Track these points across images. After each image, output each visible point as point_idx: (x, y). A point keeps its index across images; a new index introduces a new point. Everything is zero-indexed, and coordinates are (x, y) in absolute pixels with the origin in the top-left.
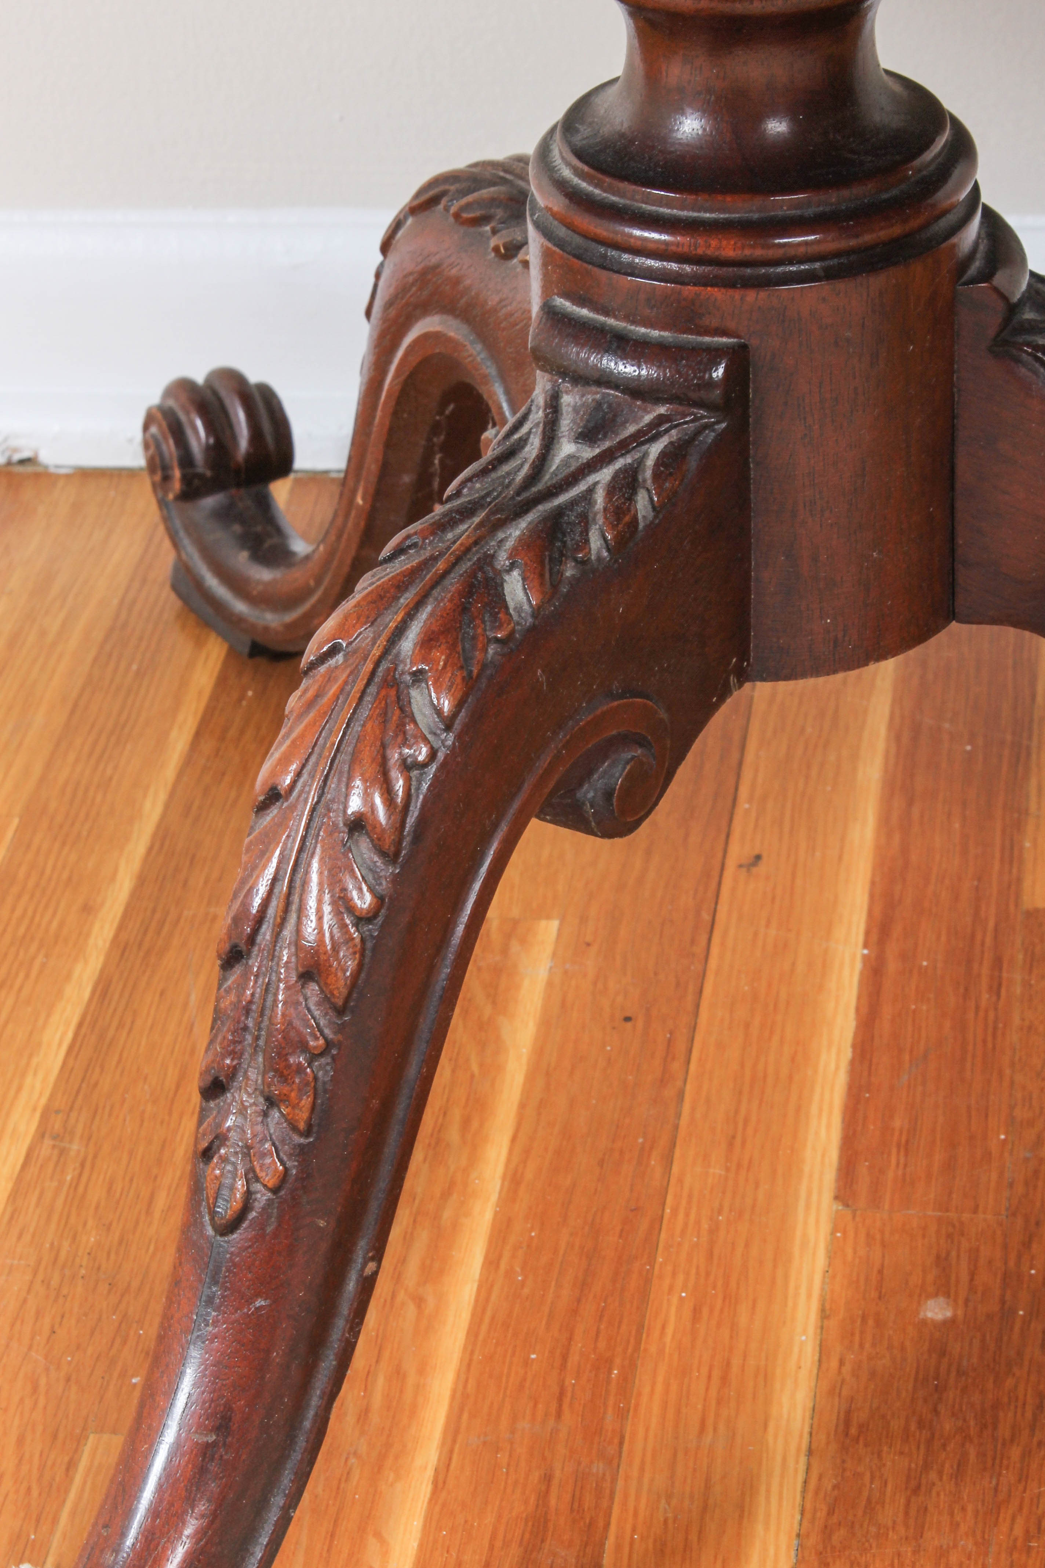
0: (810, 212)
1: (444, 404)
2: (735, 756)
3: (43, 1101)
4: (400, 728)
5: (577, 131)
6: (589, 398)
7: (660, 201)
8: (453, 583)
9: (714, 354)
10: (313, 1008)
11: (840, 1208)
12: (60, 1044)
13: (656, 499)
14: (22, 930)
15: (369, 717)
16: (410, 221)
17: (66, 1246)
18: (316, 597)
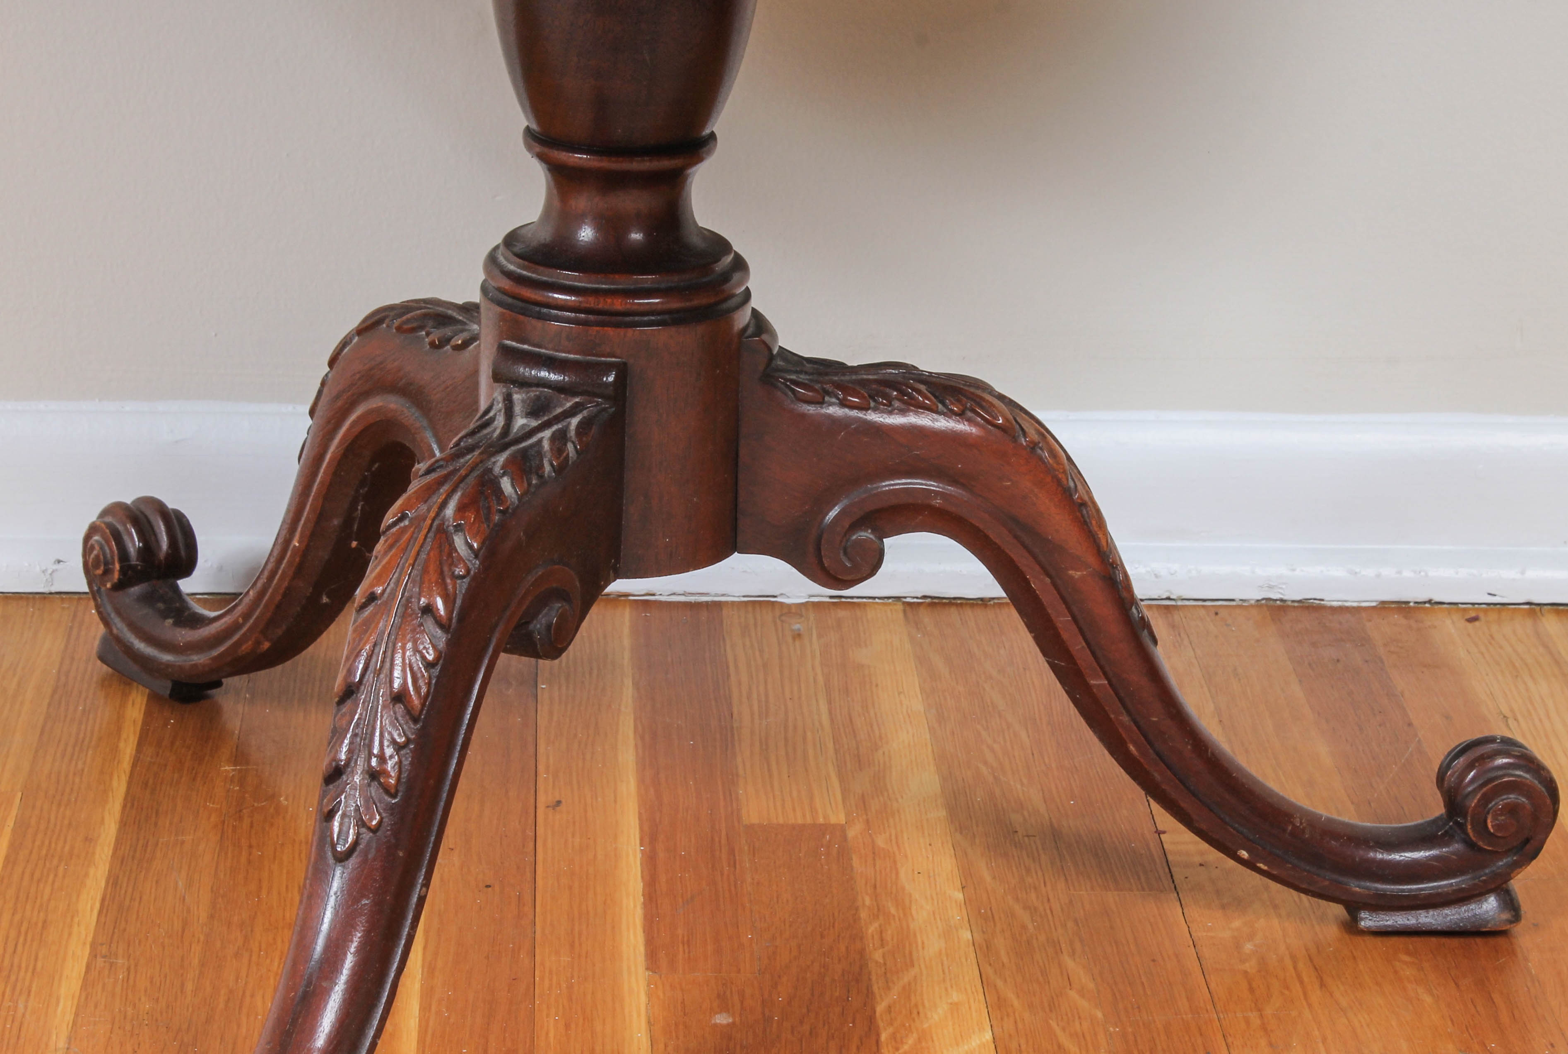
0: (663, 286)
1: (373, 461)
3: (90, 939)
4: (450, 555)
5: (515, 246)
6: (532, 394)
7: (575, 279)
8: (471, 480)
9: (608, 368)
10: (400, 718)
11: (651, 973)
12: (92, 910)
13: (579, 447)
15: (431, 549)
16: (356, 339)
17: (130, 1011)
18: (245, 629)
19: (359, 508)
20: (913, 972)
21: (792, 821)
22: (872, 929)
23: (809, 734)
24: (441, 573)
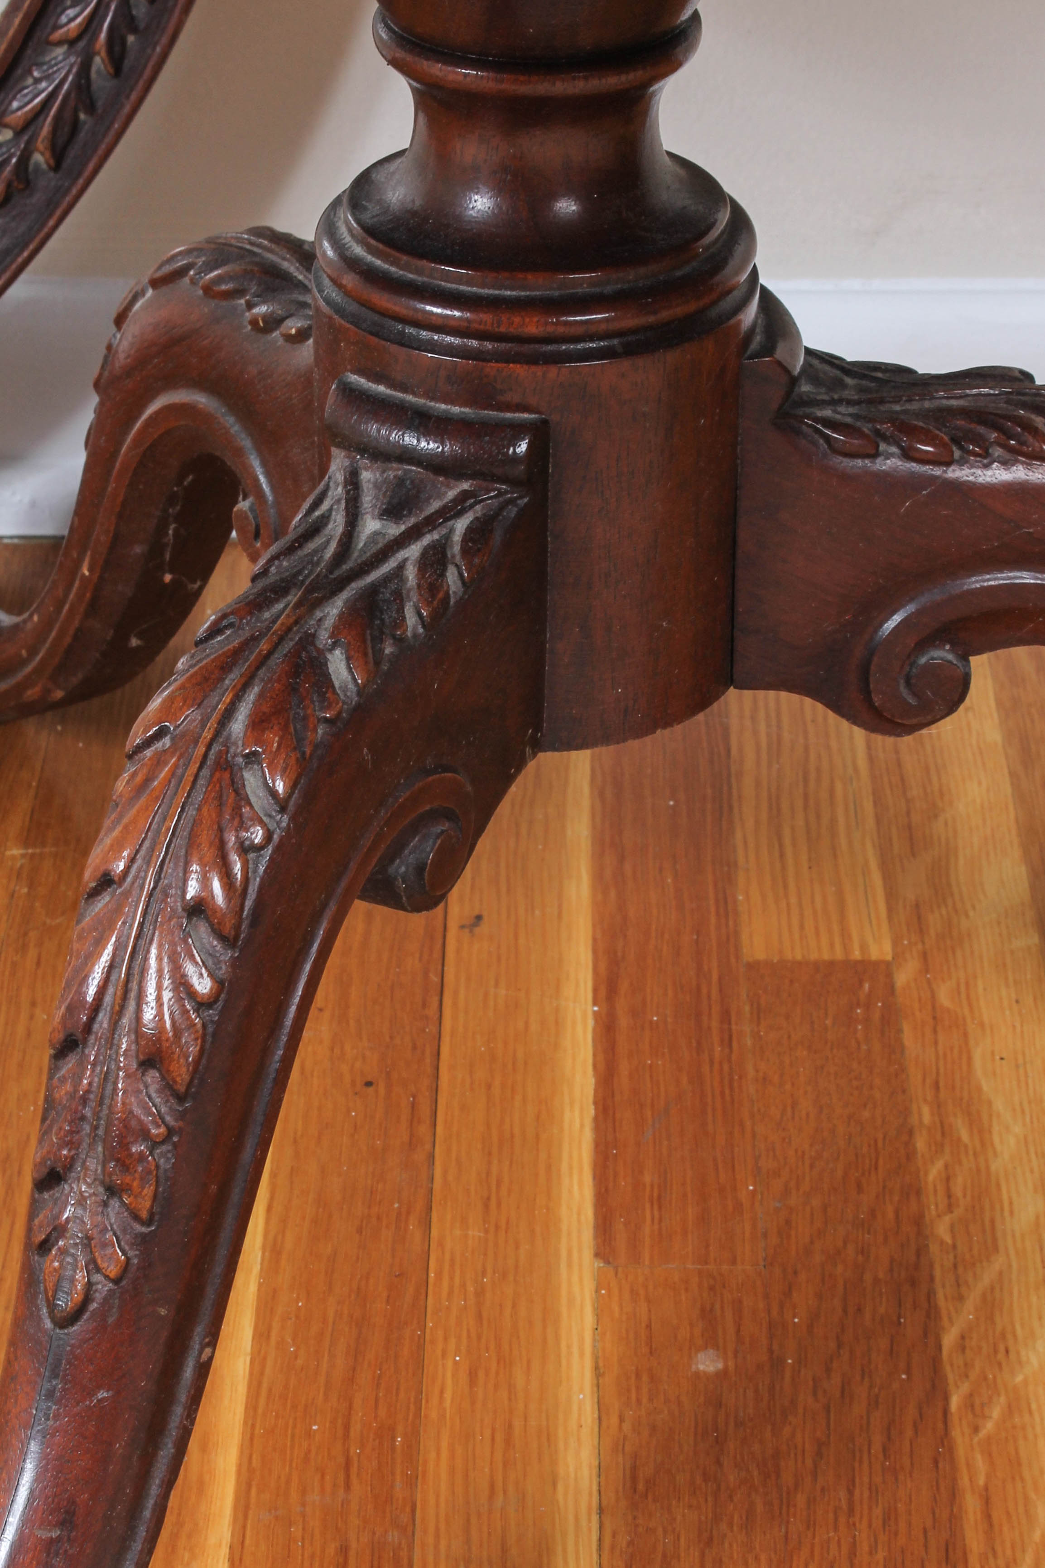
0: (609, 289)
1: (182, 476)
4: (237, 811)
6: (391, 474)
7: (459, 279)
9: (517, 430)
10: (154, 1095)
11: (602, 1265)
13: (466, 575)
15: (205, 801)
16: (150, 293)
19: (171, 532)
20: (999, 1262)
22: (934, 1172)
23: (839, 787)
24: (222, 846)
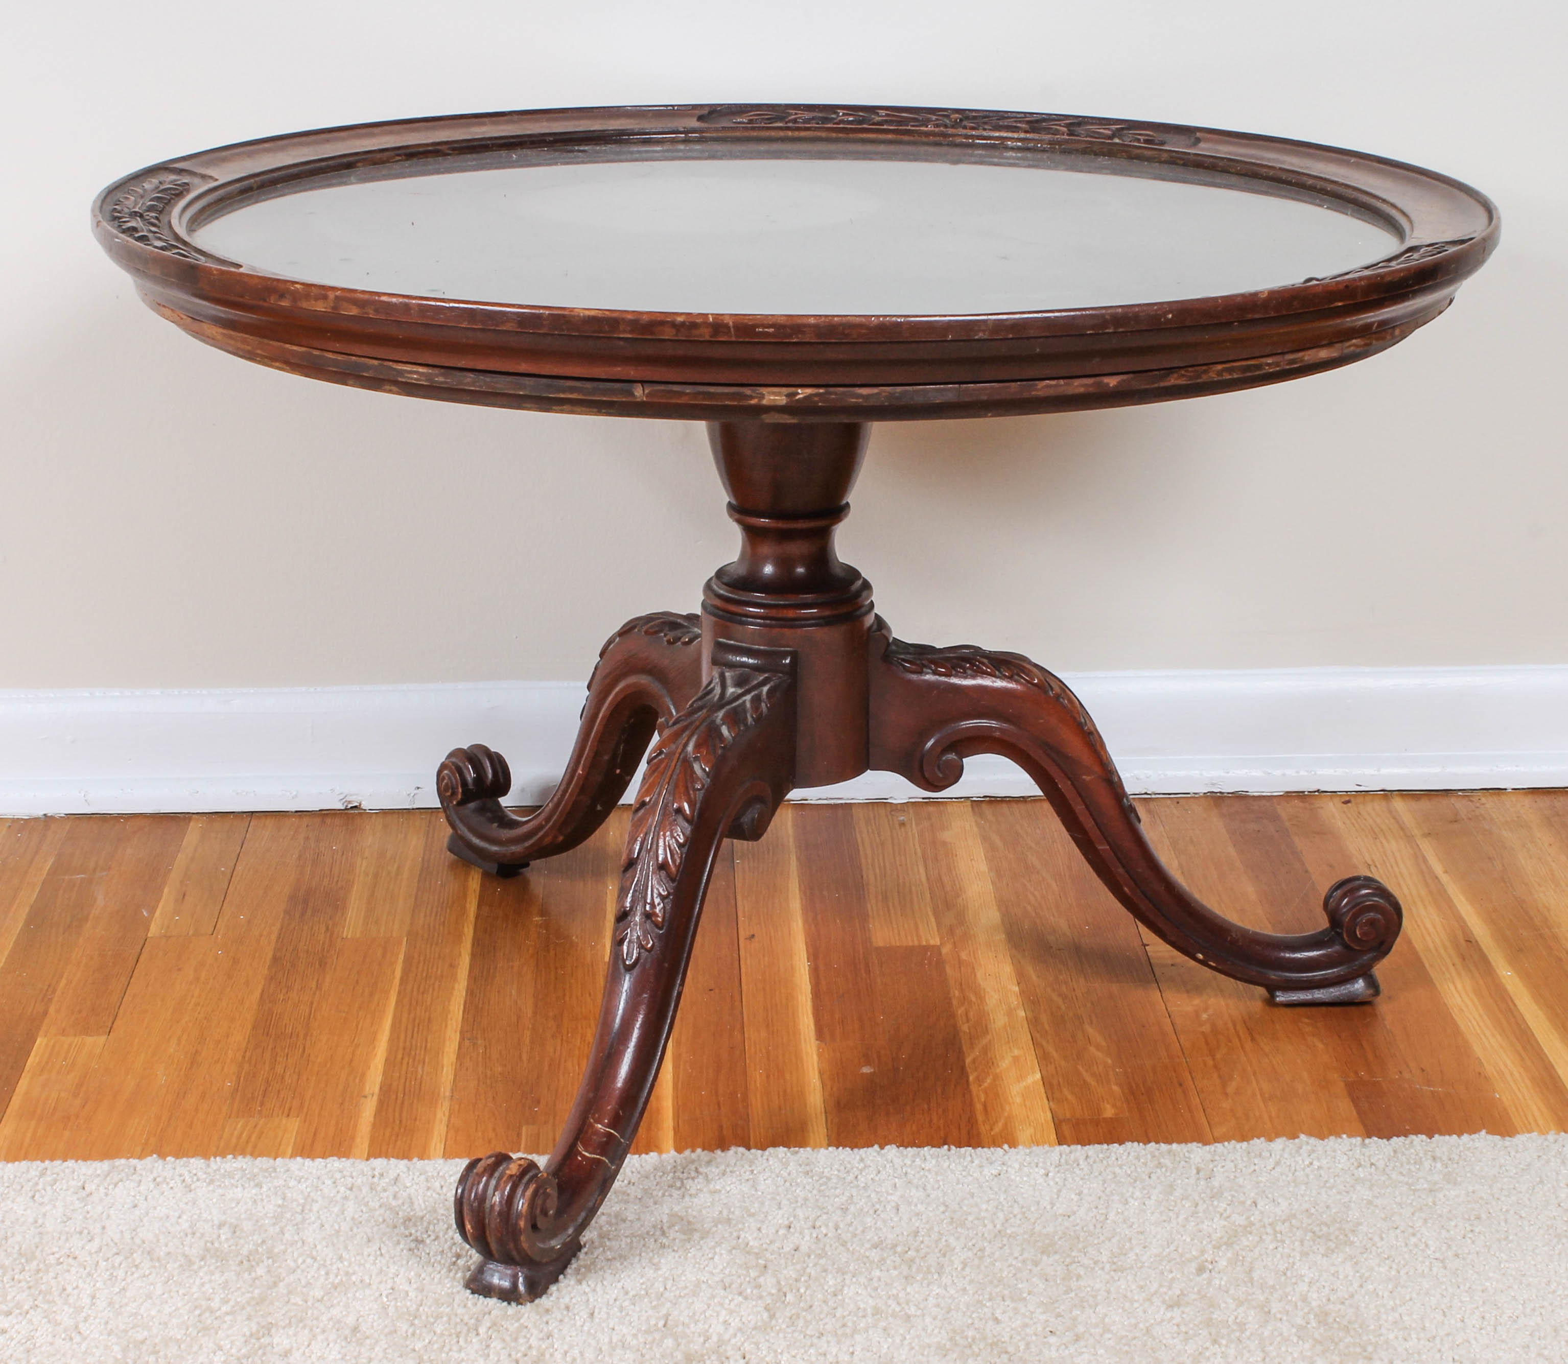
0: (819, 601)
2: (733, 902)
3: (459, 1029)
4: (691, 776)
5: (723, 578)
6: (737, 673)
7: (762, 598)
8: (702, 728)
9: (785, 655)
10: (663, 880)
11: (819, 1043)
13: (769, 706)
14: (424, 974)
15: (680, 773)
16: (618, 639)
17: (489, 1072)
18: (547, 827)
19: (622, 747)
20: (989, 1037)
21: (905, 944)
22: (960, 1011)
23: (913, 888)
24: (687, 788)
